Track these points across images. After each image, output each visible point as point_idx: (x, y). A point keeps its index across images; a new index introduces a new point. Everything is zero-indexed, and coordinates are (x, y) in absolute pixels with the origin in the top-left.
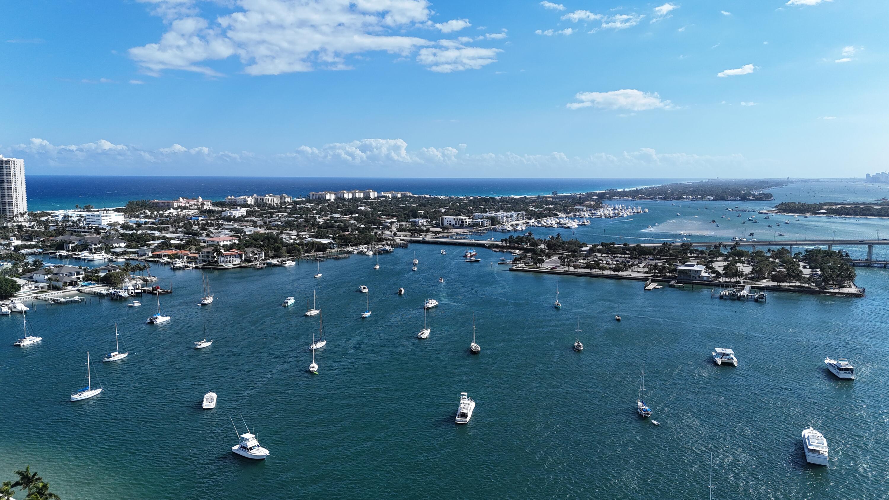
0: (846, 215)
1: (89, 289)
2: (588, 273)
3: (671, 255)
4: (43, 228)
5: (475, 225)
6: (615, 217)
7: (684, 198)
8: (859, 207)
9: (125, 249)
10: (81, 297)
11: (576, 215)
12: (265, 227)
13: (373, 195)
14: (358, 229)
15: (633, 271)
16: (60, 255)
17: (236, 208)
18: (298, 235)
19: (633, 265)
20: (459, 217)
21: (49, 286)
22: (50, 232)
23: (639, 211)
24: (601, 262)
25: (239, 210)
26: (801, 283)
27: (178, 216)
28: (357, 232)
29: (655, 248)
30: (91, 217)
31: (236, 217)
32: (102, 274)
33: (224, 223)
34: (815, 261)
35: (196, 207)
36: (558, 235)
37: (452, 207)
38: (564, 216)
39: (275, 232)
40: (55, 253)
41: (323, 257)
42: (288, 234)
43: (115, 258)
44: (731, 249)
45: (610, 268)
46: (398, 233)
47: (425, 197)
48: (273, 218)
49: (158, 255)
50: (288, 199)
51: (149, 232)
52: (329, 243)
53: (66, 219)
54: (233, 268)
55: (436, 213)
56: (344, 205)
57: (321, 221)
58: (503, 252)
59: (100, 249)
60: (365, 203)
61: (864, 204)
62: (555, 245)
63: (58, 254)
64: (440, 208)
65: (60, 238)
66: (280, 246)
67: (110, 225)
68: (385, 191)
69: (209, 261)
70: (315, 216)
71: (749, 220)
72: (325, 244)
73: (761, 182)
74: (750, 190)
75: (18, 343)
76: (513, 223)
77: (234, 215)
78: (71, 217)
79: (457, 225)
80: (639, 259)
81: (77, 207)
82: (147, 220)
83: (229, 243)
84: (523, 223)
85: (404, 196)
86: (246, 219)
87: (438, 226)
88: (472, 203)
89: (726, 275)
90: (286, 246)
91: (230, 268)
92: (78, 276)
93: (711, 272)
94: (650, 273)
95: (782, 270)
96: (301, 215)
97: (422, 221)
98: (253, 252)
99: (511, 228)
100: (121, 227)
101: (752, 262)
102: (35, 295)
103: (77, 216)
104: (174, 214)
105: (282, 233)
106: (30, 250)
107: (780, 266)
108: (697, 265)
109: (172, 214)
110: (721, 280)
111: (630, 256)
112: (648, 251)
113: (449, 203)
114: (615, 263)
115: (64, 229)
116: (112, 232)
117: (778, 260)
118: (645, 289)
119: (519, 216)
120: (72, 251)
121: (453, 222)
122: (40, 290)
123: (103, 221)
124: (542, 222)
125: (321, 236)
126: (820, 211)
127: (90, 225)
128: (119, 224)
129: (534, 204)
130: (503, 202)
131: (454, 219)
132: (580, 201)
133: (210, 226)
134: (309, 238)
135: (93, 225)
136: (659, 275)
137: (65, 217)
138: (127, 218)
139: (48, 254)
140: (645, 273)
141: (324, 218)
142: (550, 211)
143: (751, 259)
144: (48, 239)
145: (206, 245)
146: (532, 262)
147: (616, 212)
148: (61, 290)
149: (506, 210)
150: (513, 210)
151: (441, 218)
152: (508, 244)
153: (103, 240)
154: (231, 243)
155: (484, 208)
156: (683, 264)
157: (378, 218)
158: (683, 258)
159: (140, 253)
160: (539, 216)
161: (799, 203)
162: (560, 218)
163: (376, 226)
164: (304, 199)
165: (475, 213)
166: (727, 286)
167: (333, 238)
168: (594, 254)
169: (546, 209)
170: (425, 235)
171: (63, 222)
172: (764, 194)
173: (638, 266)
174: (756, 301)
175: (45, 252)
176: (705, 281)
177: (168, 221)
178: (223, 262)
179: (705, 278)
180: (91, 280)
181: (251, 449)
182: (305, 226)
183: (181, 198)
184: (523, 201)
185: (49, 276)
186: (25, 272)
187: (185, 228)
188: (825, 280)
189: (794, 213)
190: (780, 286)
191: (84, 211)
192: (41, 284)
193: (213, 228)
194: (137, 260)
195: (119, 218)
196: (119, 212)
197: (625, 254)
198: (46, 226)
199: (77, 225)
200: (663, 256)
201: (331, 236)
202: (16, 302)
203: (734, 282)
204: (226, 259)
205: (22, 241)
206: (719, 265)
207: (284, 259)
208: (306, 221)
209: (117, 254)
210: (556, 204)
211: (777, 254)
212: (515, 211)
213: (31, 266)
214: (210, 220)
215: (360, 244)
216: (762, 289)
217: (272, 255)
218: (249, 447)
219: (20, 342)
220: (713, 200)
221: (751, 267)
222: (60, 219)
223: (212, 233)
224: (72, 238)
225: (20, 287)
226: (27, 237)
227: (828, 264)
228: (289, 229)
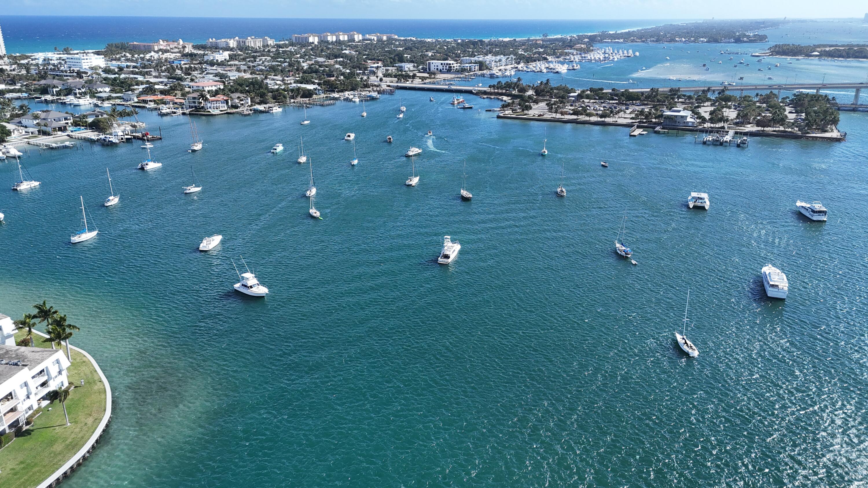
0: (839, 58)
1: (79, 135)
2: (575, 119)
3: (659, 101)
4: (25, 72)
5: (463, 70)
6: (605, 60)
7: (677, 41)
8: (852, 49)
9: (110, 94)
10: (73, 143)
11: (565, 59)
12: (250, 72)
13: (358, 37)
14: (343, 74)
15: (619, 117)
16: (46, 100)
17: (219, 52)
18: (283, 80)
19: (621, 111)
20: (446, 62)
21: (39, 131)
22: (33, 75)
23: (630, 55)
24: (588, 108)
25: (222, 54)
26: (784, 128)
27: (159, 59)
28: (342, 77)
29: (642, 93)
30: (71, 60)
31: (219, 61)
32: (90, 120)
33: (208, 68)
34: (802, 105)
35: (177, 50)
36: (548, 80)
37: (439, 51)
38: (553, 60)
39: (259, 77)
40: (40, 98)
41: (310, 104)
42: (273, 79)
43: (101, 103)
44: (719, 93)
45: (597, 114)
46: (384, 78)
47: (411, 40)
48: (256, 63)
49: (143, 100)
50: (271, 42)
51: (132, 76)
52: (315, 89)
53: (46, 62)
54: (220, 114)
55: (423, 58)
56: (328, 49)
57: (305, 66)
58: (491, 98)
59: (85, 93)
60: (349, 46)
61: (858, 45)
62: (543, 91)
63: (43, 98)
64: (427, 51)
65: (43, 82)
66: (266, 91)
67: (92, 68)
68: (369, 34)
69: (195, 107)
70: (299, 60)
71: (741, 63)
72: (310, 90)
73: (757, 22)
74: (746, 31)
75: (15, 188)
76: (501, 68)
77: (217, 58)
78: (51, 60)
79: (445, 70)
80: (626, 104)
81: (56, 49)
82: (129, 64)
83: (214, 88)
84: (512, 68)
85: (390, 39)
86: (229, 63)
87: (424, 71)
88: (460, 46)
89: (712, 121)
90: (272, 92)
91: (218, 115)
92: (66, 121)
93: (697, 118)
94: (636, 119)
95: (768, 115)
96: (285, 59)
97: (409, 66)
98: (239, 98)
99: (499, 74)
100: (103, 71)
101: (739, 107)
102: (27, 140)
103: (57, 59)
104: (155, 57)
105: (266, 78)
106: (15, 95)
107: (766, 110)
108: (684, 110)
109: (154, 57)
110: (705, 126)
111: (617, 102)
112: (635, 97)
113: (436, 46)
114: (602, 109)
115: (46, 73)
116: (94, 76)
117: (764, 105)
118: (631, 136)
119: (508, 60)
120: (57, 96)
121: (440, 67)
122: (31, 135)
123: (84, 64)
124: (531, 66)
125: (307, 81)
126: (813, 54)
127: (72, 69)
128: (100, 68)
129: (523, 47)
130: (492, 45)
131: (442, 64)
132: (570, 44)
133: (194, 71)
134: (294, 83)
135: (75, 69)
136: (644, 121)
137: (45, 60)
138: (108, 61)
139: (33, 98)
140: (632, 118)
141: (308, 62)
142: (539, 55)
143: (738, 104)
144: (31, 83)
145: (191, 90)
146: (519, 109)
147: (607, 55)
148: (52, 135)
149: (496, 54)
150: (502, 54)
151: (427, 62)
152: (496, 91)
153: (86, 85)
154: (216, 88)
155: (472, 52)
156: (670, 109)
157: (363, 63)
158: (670, 104)
159: (125, 98)
160: (528, 60)
161: (793, 45)
162: (550, 62)
163: (361, 72)
164: (287, 42)
165: (463, 57)
166: (711, 132)
167: (319, 84)
168: (581, 100)
169: (536, 53)
170: (412, 81)
171: (44, 65)
172: (759, 35)
173: (625, 112)
174: (738, 146)
175: (31, 97)
176: (690, 127)
177: (150, 64)
178: (210, 107)
179: (690, 124)
180: (79, 125)
181: (251, 287)
182: (289, 71)
183: (161, 40)
184: (512, 44)
185: (37, 121)
186: (13, 117)
187: (168, 72)
188: (809, 124)
189: (786, 55)
190: (763, 131)
191: (64, 54)
192: (31, 130)
193: (196, 72)
194: (123, 105)
195: (100, 61)
196: (98, 55)
197: (613, 99)
198: (28, 70)
199: (58, 69)
200: (650, 101)
201: (316, 81)
202: (9, 147)
203: (719, 128)
204: (213, 105)
205: (6, 85)
206: (705, 111)
207: (271, 105)
208: (290, 65)
209: (103, 100)
210: (546, 47)
211: (764, 98)
212: (504, 55)
213: (19, 111)
214: (193, 64)
215: (346, 90)
216: (746, 134)
217: (258, 101)
218: (249, 285)
219: (17, 186)
220: (707, 42)
221: (737, 112)
222: (40, 62)
223: (197, 78)
224: (55, 82)
225: (11, 132)
226: (10, 80)
227: (814, 109)
228: (273, 74)
